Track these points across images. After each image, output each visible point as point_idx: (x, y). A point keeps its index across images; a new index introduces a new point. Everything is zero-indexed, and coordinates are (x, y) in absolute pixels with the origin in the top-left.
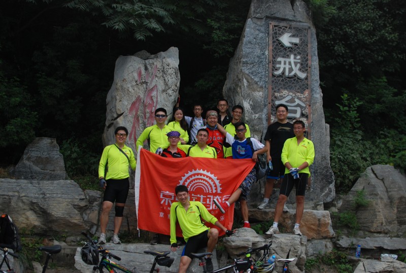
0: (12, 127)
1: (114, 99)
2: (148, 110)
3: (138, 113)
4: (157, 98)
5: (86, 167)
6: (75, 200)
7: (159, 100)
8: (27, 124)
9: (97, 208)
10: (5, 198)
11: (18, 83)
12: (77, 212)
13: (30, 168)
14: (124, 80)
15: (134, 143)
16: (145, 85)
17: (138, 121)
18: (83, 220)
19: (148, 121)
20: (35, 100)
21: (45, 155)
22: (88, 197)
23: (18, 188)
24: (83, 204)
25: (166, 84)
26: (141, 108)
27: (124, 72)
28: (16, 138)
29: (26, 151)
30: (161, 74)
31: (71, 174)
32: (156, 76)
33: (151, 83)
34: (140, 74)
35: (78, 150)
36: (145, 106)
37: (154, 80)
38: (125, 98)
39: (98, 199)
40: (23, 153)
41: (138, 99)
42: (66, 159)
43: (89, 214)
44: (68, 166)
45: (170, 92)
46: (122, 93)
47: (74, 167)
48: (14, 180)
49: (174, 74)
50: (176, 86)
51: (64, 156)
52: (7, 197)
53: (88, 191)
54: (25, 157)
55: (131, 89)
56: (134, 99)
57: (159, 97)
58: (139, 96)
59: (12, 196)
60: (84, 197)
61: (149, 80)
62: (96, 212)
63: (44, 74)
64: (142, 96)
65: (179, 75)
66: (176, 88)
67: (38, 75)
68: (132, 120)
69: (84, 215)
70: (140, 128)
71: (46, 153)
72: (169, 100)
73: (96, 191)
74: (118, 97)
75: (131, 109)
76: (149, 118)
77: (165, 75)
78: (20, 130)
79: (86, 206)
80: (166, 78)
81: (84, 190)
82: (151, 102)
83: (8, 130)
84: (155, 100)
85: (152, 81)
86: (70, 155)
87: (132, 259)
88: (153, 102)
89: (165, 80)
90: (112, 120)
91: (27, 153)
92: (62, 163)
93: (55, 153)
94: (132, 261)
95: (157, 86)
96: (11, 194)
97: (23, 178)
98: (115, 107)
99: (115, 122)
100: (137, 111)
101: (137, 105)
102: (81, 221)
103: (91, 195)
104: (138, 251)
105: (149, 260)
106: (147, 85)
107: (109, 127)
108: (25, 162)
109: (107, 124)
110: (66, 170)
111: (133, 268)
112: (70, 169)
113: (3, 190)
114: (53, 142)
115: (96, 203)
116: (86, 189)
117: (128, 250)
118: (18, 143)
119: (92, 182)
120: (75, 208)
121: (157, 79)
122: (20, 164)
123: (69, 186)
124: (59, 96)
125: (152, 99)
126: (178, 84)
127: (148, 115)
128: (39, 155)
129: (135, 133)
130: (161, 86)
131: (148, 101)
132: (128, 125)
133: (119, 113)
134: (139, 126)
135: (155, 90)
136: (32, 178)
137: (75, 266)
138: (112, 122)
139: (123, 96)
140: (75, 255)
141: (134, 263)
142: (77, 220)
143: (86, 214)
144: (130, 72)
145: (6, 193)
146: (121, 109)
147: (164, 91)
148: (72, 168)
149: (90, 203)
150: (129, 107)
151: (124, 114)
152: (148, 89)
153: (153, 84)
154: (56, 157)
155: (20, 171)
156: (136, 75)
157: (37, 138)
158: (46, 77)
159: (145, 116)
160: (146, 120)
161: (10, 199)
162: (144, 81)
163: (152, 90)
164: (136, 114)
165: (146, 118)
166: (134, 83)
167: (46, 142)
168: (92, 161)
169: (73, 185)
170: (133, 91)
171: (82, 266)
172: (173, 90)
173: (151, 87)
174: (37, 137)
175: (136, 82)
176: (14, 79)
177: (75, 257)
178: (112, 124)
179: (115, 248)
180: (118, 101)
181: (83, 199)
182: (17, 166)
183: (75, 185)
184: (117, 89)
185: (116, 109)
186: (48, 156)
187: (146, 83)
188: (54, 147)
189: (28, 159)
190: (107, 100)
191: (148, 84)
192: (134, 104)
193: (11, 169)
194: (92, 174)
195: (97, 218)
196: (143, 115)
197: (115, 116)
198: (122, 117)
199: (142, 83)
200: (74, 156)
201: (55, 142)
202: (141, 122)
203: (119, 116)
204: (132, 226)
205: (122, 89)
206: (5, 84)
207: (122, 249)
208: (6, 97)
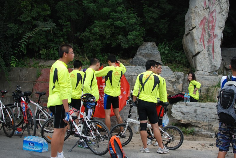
0: (131, 36)
1: (190, 19)
2: (210, 24)
3: (205, 26)
4: (216, 17)
5: (173, 59)
6: (169, 78)
7: (217, 18)
8: (138, 35)
9: (181, 82)
10: (130, 77)
11: (133, 11)
12: (170, 84)
13: (141, 60)
14: (196, 7)
15: (202, 44)
16: (208, 10)
17: (205, 31)
18: (174, 89)
19: (211, 30)
20: (142, 21)
21: (150, 52)
22: (176, 76)
23: (136, 71)
24: (173, 80)
25: (221, 9)
26: (206, 23)
27: (195, 2)
28: (133, 43)
29: (138, 50)
30: (218, 3)
31: (165, 62)
32: (215, 4)
33: (212, 8)
34: (205, 3)
35: (168, 49)
36: (209, 22)
37: (214, 6)
38: (197, 17)
39: (182, 77)
40: (136, 51)
41: (205, 18)
42: (162, 54)
43: (177, 85)
44: (162, 58)
45: (223, 13)
46: (195, 15)
47: (166, 59)
48: (134, 67)
49: (226, 2)
50: (227, 9)
51: (160, 52)
52: (130, 76)
53: (176, 72)
54: (138, 53)
55: (200, 12)
56: (202, 18)
57: (217, 17)
58: (205, 16)
59: (133, 75)
60: (174, 76)
61: (211, 7)
62: (181, 85)
63: (146, 5)
64: (207, 16)
65: (229, 3)
66: (227, 11)
67: (143, 6)
68: (201, 30)
69: (174, 86)
70: (206, 35)
71: (150, 51)
72: (223, 18)
73: (180, 72)
74: (192, 17)
75: (201, 24)
76: (211, 29)
77: (220, 3)
78: (135, 38)
79: (175, 81)
80: (221, 5)
81: (174, 72)
82: (212, 20)
83: (129, 38)
84: (214, 18)
85: (212, 7)
86: (164, 52)
87: (204, 111)
88: (214, 20)
89: (220, 6)
90: (189, 31)
91: (139, 51)
92: (159, 57)
93: (155, 51)
94: (204, 113)
95: (215, 10)
96: (132, 74)
97: (137, 65)
98: (191, 23)
99: (191, 32)
100: (204, 25)
101: (204, 22)
102: (173, 89)
103: (178, 74)
104: (208, 107)
105: (214, 112)
106: (209, 9)
107: (187, 35)
108: (139, 56)
109: (186, 33)
110: (162, 61)
111: (205, 117)
112: (164, 60)
113: (128, 72)
114: (154, 45)
115: (181, 79)
116: (175, 71)
117: (202, 107)
118: (134, 46)
119: (177, 67)
120: (169, 82)
121: (215, 6)
122: (135, 58)
123: (165, 70)
124: (156, 18)
125: (213, 18)
126: (228, 9)
127: (211, 27)
128: (147, 52)
129: (203, 38)
130: (218, 10)
131: (211, 19)
132: (199, 33)
133: (194, 27)
134: (205, 34)
135: (215, 12)
136: (143, 65)
137: (172, 115)
138: (189, 32)
139: (196, 16)
140: (171, 109)
141: (206, 114)
142: (170, 89)
143: (175, 86)
144: (199, 2)
145: (130, 74)
146: (195, 24)
147: (220, 13)
148: (165, 59)
149: (178, 79)
150: (199, 22)
151: (196, 27)
152: (211, 12)
153: (214, 9)
154: (156, 53)
155: (135, 62)
156: (203, 4)
157: (145, 43)
158: (148, 7)
159: (209, 28)
160: (210, 30)
161: (132, 77)
162: (208, 7)
163: (213, 12)
164: (204, 27)
165: (209, 29)
166: (202, 9)
167: (150, 44)
168: (176, 55)
169: (167, 69)
170: (201, 14)
171: (176, 115)
172: (225, 12)
173: (212, 11)
174: (144, 41)
175: (203, 8)
176: (131, 9)
177: (172, 110)
178: (189, 33)
179: (194, 105)
180: (192, 19)
181: (174, 77)
182: (134, 59)
183: (169, 69)
184: (192, 13)
185: (191, 24)
186: (151, 52)
187: (209, 8)
188: (155, 47)
189: (140, 54)
190: (185, 19)
191: (211, 9)
192: (202, 21)
193: (131, 60)
194: (176, 63)
195: (182, 88)
196: (208, 27)
197: (191, 28)
198: (195, 29)
199: (207, 8)
200: (166, 52)
201: (155, 44)
202: (206, 31)
203: (193, 28)
204: (202, 92)
205: (195, 12)
206: (126, 12)
207: (199, 105)
208: (127, 19)
